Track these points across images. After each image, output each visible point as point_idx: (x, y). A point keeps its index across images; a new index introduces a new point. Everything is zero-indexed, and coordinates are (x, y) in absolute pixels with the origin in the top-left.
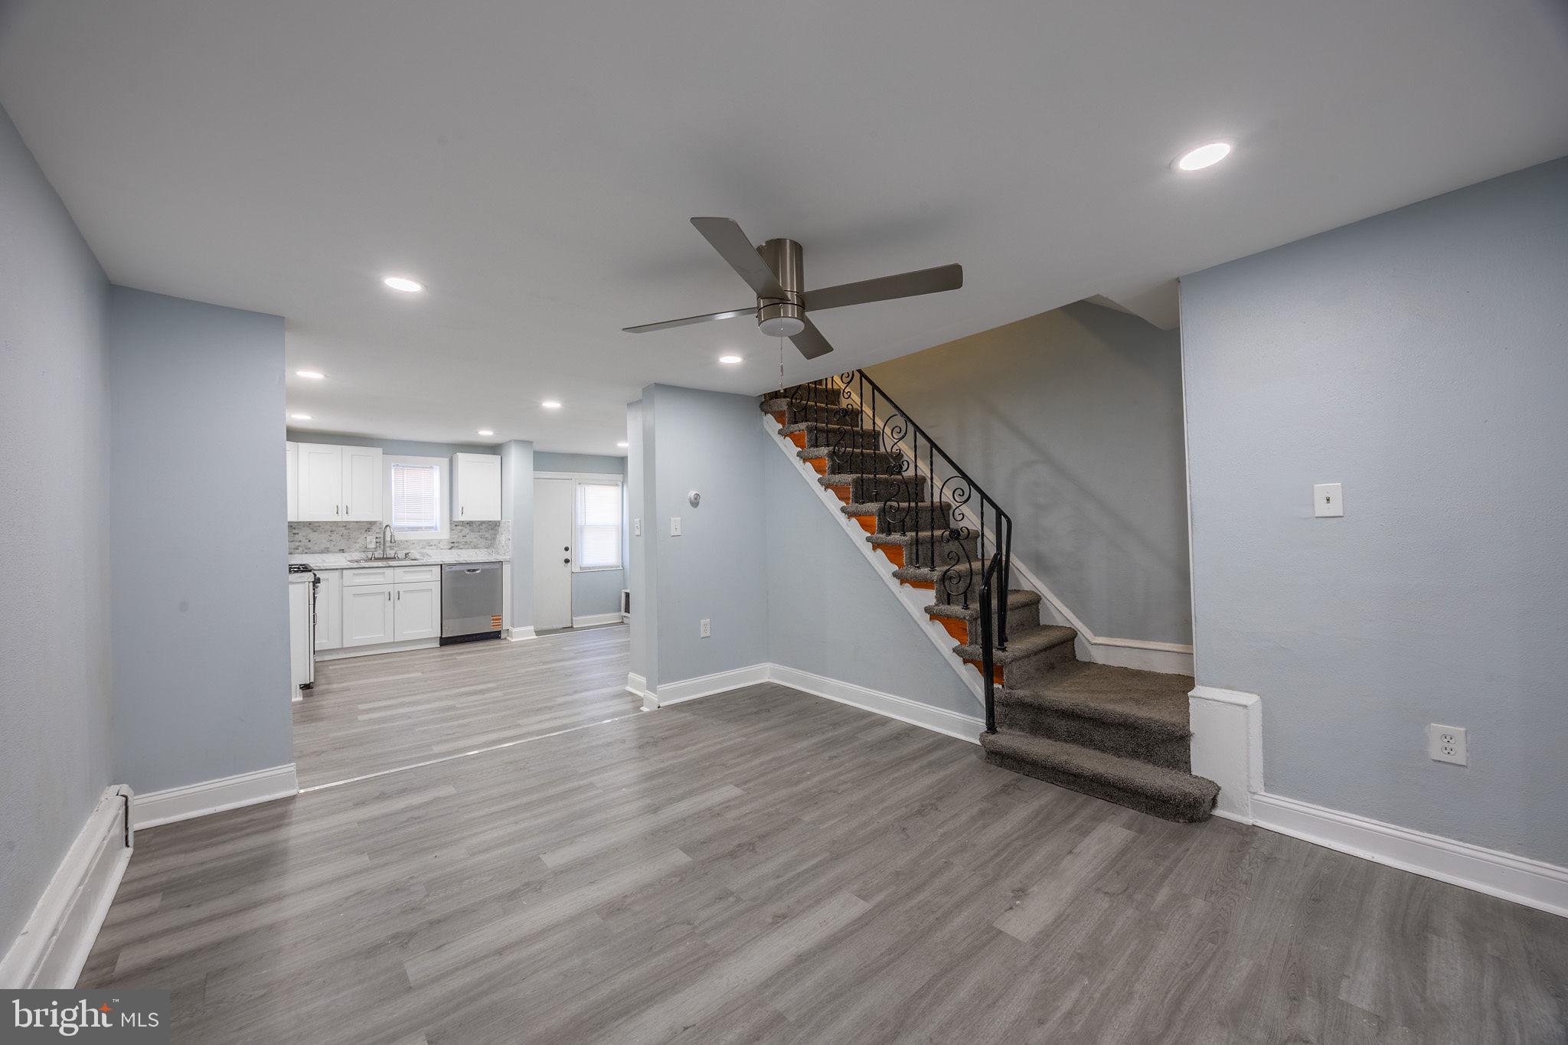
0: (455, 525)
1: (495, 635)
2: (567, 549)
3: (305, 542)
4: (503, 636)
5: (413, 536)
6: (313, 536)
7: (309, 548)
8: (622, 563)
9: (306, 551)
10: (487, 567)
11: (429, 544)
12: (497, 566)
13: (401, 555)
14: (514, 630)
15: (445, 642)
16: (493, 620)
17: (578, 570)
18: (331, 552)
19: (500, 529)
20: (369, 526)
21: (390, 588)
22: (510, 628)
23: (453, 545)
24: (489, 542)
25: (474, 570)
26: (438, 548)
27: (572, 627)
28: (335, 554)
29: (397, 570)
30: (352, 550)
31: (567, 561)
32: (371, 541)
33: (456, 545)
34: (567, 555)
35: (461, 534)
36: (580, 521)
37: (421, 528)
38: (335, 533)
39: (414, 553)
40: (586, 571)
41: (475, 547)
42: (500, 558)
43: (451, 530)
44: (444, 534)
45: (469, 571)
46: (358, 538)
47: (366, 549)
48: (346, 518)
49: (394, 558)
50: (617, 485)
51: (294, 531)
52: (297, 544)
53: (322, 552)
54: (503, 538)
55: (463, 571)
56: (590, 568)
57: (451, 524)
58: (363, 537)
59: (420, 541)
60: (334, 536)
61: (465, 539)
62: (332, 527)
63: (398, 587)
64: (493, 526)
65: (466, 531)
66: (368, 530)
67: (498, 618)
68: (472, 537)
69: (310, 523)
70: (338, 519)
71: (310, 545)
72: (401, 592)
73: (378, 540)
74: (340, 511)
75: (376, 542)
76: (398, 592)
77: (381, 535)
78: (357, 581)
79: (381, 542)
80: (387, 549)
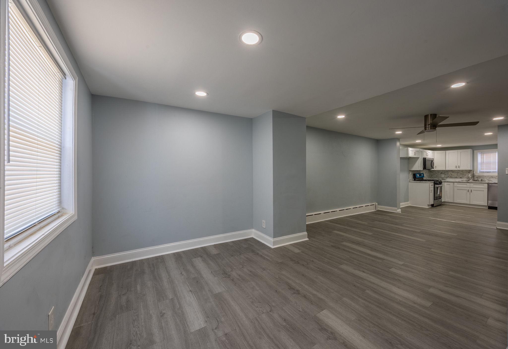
3: (450, 175)
5: (486, 174)
6: (453, 174)
13: (480, 180)
20: (469, 171)
21: (469, 189)
26: (496, 178)
28: (459, 179)
29: (471, 184)
30: (464, 177)
32: (470, 175)
37: (490, 172)
39: (485, 180)
44: (495, 174)
47: (468, 178)
48: (459, 169)
49: (477, 181)
51: (448, 172)
52: (449, 176)
53: (455, 178)
58: (467, 174)
59: (488, 176)
60: (459, 174)
62: (458, 172)
66: (469, 173)
69: (452, 170)
71: (452, 176)
72: (472, 190)
73: (472, 175)
74: (457, 167)
75: (472, 176)
76: (471, 190)
77: (473, 174)
78: (458, 185)
79: (473, 176)
80: (475, 178)
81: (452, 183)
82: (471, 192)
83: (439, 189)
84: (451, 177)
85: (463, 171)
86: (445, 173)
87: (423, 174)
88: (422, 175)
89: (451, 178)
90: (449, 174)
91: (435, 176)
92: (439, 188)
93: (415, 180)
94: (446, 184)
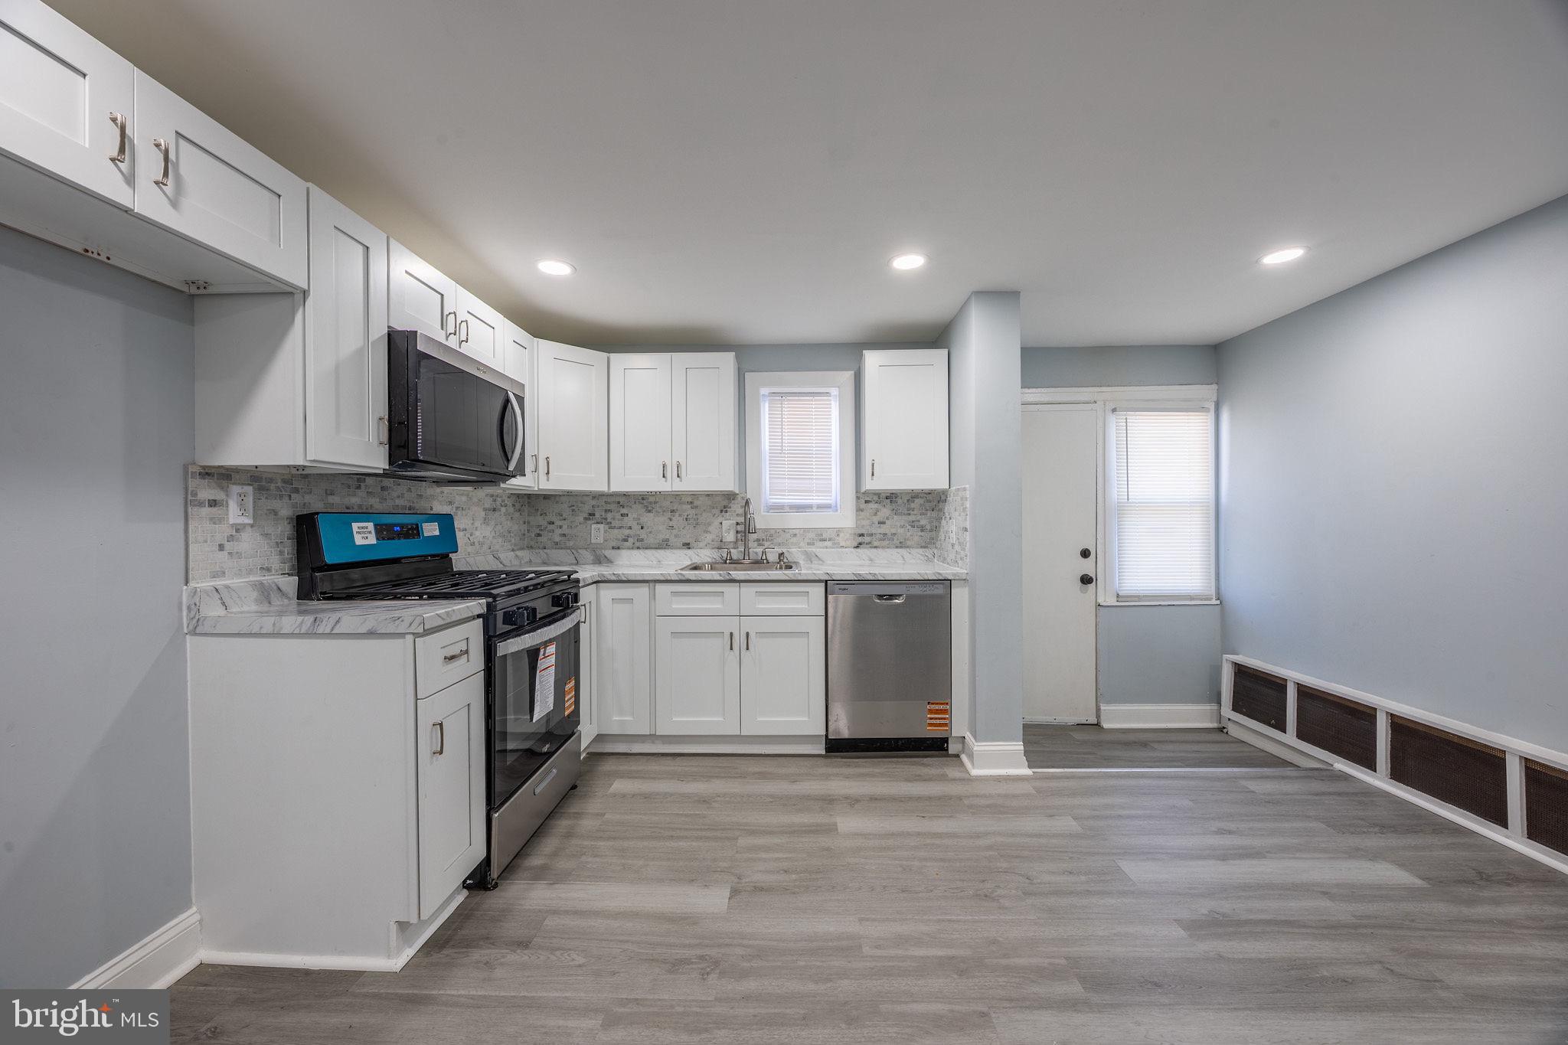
0: (867, 499)
1: (936, 746)
2: (1085, 554)
4: (953, 748)
5: (796, 521)
6: (648, 519)
7: (642, 540)
8: (1218, 588)
9: (638, 544)
10: (917, 590)
11: (821, 536)
12: (939, 590)
13: (772, 557)
14: (978, 747)
15: (837, 747)
16: (931, 711)
17: (1112, 601)
18: (673, 548)
19: (948, 508)
20: (725, 503)
21: (731, 625)
22: (968, 736)
23: (862, 540)
24: (927, 535)
25: (891, 597)
26: (836, 545)
27: (1098, 725)
28: (677, 551)
29: (748, 590)
30: (701, 544)
31: (1086, 580)
32: (727, 527)
33: (867, 539)
34: (1087, 567)
35: (876, 519)
36: (1116, 493)
37: (810, 507)
38: (677, 514)
39: (795, 553)
40: (1129, 603)
41: (902, 545)
42: (947, 571)
43: (859, 510)
44: (846, 519)
45: (880, 597)
46: (709, 524)
47: (720, 545)
48: (678, 486)
50: (1203, 409)
51: (624, 511)
52: (627, 532)
53: (659, 547)
54: (955, 524)
55: (870, 597)
56: (1139, 598)
57: (858, 498)
58: (717, 522)
59: (807, 530)
60: (677, 521)
61: (884, 529)
62: (672, 505)
63: (748, 625)
64: (933, 502)
65: (885, 512)
66: (724, 510)
67: (943, 710)
68: (896, 524)
69: (643, 496)
70: (664, 486)
71: (643, 534)
72: (752, 636)
73: (740, 528)
74: (668, 475)
75: (737, 532)
76: (748, 634)
77: (742, 520)
78: (681, 605)
79: (746, 529)
80: (751, 544)
81: (644, 590)
82: (748, 649)
83: (552, 660)
84: (641, 545)
85: (696, 503)
86: (609, 516)
87: (446, 522)
88: (431, 529)
89: (638, 548)
90: (629, 521)
91: (557, 539)
92: (552, 649)
93: (306, 592)
94: (608, 593)
